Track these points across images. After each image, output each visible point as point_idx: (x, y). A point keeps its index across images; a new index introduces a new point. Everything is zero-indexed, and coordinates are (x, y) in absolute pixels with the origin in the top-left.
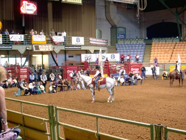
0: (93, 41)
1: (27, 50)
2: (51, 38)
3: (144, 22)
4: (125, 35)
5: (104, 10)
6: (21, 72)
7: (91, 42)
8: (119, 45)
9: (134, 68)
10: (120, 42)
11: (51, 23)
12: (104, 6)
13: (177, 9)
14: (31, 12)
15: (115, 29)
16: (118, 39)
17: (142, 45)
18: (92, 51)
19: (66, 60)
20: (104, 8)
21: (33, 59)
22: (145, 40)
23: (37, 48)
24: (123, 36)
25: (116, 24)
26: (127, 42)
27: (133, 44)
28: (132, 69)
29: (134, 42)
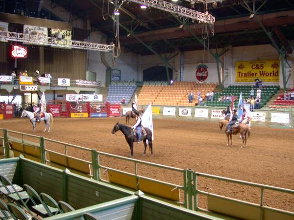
0: (79, 82)
1: (14, 89)
2: (38, 80)
3: (142, 65)
4: (120, 77)
6: (7, 108)
7: (77, 83)
8: (111, 86)
9: (114, 108)
10: (113, 84)
11: (42, 65)
14: (22, 56)
15: (110, 71)
16: (112, 80)
17: (134, 87)
18: (78, 92)
19: (54, 99)
21: (26, 97)
22: (137, 82)
23: (24, 88)
24: (117, 78)
25: (111, 66)
26: (120, 84)
27: (125, 86)
28: (111, 109)
29: (126, 84)
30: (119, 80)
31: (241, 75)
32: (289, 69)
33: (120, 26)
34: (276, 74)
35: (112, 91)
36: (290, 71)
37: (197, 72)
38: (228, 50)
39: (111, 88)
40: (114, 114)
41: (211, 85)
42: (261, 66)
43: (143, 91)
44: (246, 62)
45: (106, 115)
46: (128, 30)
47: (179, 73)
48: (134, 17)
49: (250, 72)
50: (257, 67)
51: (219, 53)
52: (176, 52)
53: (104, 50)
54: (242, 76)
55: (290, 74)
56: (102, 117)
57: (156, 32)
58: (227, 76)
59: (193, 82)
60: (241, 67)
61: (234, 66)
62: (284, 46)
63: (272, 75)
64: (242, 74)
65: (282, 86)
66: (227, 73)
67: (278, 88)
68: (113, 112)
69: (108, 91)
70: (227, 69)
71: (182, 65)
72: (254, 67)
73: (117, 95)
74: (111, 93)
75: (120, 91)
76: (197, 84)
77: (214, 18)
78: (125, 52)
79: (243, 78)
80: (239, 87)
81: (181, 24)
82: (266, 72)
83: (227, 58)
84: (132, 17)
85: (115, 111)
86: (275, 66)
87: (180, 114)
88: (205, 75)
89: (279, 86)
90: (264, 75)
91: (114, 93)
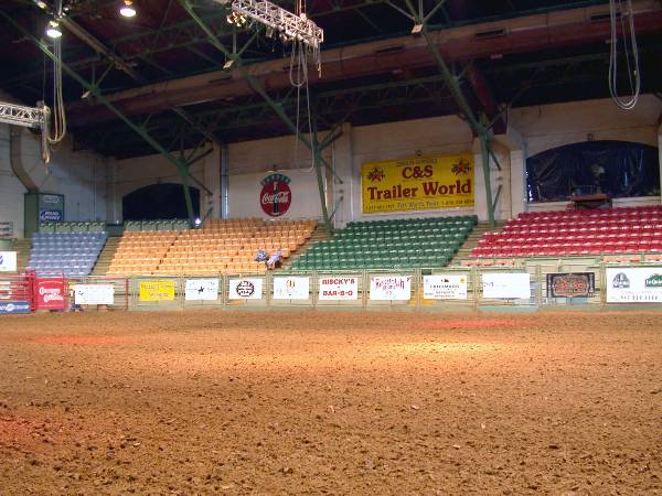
4: (61, 213)
5: (7, 150)
8: (40, 235)
9: (48, 286)
10: (44, 229)
12: (8, 138)
13: (182, 154)
15: (35, 196)
17: (100, 237)
20: (8, 144)
22: (109, 225)
24: (55, 216)
26: (63, 229)
27: (77, 235)
28: (42, 291)
29: (80, 230)
30: (62, 221)
31: (376, 196)
32: (498, 174)
33: (63, 70)
34: (466, 189)
35: (41, 246)
36: (500, 179)
37: (262, 195)
38: (340, 134)
39: (40, 241)
40: (51, 302)
41: (302, 223)
42: (426, 170)
43: (126, 246)
44: (388, 161)
45: (27, 307)
46: (84, 84)
47: (215, 197)
48: (98, 48)
49: (399, 187)
50: (417, 173)
51: (320, 141)
52: (208, 146)
53: (20, 121)
54: (379, 198)
55: (500, 187)
56: (15, 312)
57: (159, 88)
58: (342, 198)
59: (254, 220)
60: (375, 175)
61: (357, 174)
62: (488, 115)
63: (455, 190)
64: (379, 193)
65: (483, 216)
66: (341, 191)
67: (474, 221)
68: (46, 299)
69: (32, 247)
70: (341, 182)
71: (224, 178)
72: (408, 173)
73: (56, 258)
74: (40, 252)
75: (64, 246)
76: (265, 225)
77: (321, 31)
78: (74, 150)
79: (384, 203)
80: (374, 223)
81: (229, 60)
82: (439, 185)
83: (340, 155)
84: (95, 46)
85: (51, 295)
86: (463, 168)
87: (233, 295)
88: (284, 200)
89: (476, 217)
90: (434, 193)
91: (49, 252)
